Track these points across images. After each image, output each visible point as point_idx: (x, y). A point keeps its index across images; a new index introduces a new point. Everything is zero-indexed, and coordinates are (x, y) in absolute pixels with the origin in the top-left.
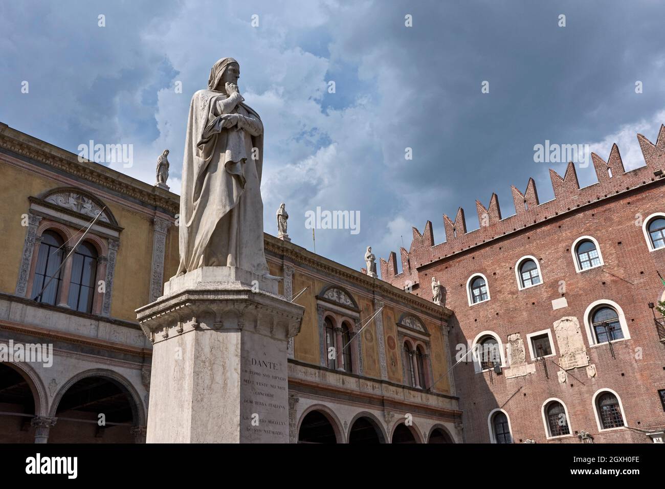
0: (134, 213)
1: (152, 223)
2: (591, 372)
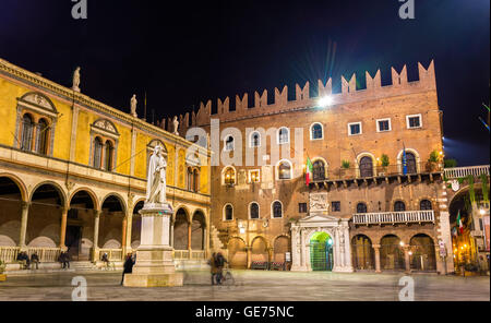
0: (64, 103)
1: (72, 108)
2: (274, 192)
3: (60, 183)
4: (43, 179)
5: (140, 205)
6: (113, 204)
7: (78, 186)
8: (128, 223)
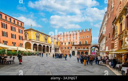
3: (41, 44)
4: (39, 44)
5: (51, 47)
6: (48, 47)
7: (43, 45)
8: (49, 49)
